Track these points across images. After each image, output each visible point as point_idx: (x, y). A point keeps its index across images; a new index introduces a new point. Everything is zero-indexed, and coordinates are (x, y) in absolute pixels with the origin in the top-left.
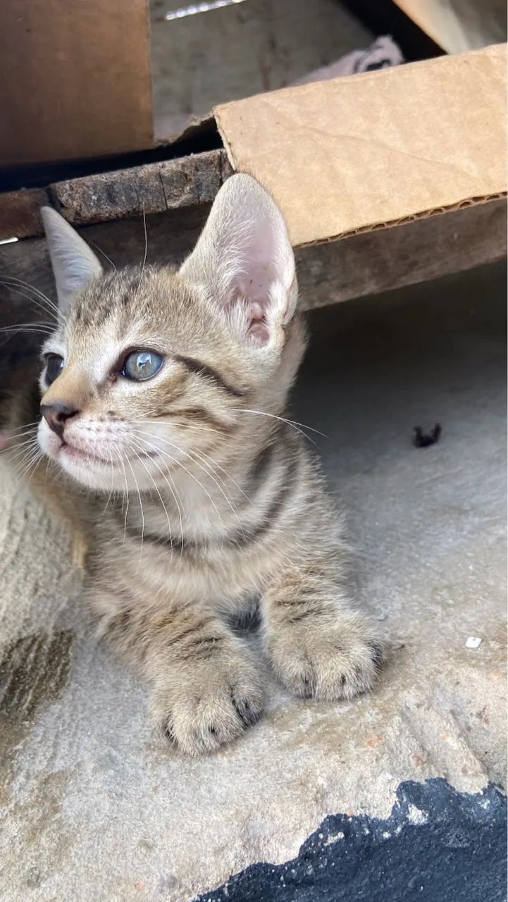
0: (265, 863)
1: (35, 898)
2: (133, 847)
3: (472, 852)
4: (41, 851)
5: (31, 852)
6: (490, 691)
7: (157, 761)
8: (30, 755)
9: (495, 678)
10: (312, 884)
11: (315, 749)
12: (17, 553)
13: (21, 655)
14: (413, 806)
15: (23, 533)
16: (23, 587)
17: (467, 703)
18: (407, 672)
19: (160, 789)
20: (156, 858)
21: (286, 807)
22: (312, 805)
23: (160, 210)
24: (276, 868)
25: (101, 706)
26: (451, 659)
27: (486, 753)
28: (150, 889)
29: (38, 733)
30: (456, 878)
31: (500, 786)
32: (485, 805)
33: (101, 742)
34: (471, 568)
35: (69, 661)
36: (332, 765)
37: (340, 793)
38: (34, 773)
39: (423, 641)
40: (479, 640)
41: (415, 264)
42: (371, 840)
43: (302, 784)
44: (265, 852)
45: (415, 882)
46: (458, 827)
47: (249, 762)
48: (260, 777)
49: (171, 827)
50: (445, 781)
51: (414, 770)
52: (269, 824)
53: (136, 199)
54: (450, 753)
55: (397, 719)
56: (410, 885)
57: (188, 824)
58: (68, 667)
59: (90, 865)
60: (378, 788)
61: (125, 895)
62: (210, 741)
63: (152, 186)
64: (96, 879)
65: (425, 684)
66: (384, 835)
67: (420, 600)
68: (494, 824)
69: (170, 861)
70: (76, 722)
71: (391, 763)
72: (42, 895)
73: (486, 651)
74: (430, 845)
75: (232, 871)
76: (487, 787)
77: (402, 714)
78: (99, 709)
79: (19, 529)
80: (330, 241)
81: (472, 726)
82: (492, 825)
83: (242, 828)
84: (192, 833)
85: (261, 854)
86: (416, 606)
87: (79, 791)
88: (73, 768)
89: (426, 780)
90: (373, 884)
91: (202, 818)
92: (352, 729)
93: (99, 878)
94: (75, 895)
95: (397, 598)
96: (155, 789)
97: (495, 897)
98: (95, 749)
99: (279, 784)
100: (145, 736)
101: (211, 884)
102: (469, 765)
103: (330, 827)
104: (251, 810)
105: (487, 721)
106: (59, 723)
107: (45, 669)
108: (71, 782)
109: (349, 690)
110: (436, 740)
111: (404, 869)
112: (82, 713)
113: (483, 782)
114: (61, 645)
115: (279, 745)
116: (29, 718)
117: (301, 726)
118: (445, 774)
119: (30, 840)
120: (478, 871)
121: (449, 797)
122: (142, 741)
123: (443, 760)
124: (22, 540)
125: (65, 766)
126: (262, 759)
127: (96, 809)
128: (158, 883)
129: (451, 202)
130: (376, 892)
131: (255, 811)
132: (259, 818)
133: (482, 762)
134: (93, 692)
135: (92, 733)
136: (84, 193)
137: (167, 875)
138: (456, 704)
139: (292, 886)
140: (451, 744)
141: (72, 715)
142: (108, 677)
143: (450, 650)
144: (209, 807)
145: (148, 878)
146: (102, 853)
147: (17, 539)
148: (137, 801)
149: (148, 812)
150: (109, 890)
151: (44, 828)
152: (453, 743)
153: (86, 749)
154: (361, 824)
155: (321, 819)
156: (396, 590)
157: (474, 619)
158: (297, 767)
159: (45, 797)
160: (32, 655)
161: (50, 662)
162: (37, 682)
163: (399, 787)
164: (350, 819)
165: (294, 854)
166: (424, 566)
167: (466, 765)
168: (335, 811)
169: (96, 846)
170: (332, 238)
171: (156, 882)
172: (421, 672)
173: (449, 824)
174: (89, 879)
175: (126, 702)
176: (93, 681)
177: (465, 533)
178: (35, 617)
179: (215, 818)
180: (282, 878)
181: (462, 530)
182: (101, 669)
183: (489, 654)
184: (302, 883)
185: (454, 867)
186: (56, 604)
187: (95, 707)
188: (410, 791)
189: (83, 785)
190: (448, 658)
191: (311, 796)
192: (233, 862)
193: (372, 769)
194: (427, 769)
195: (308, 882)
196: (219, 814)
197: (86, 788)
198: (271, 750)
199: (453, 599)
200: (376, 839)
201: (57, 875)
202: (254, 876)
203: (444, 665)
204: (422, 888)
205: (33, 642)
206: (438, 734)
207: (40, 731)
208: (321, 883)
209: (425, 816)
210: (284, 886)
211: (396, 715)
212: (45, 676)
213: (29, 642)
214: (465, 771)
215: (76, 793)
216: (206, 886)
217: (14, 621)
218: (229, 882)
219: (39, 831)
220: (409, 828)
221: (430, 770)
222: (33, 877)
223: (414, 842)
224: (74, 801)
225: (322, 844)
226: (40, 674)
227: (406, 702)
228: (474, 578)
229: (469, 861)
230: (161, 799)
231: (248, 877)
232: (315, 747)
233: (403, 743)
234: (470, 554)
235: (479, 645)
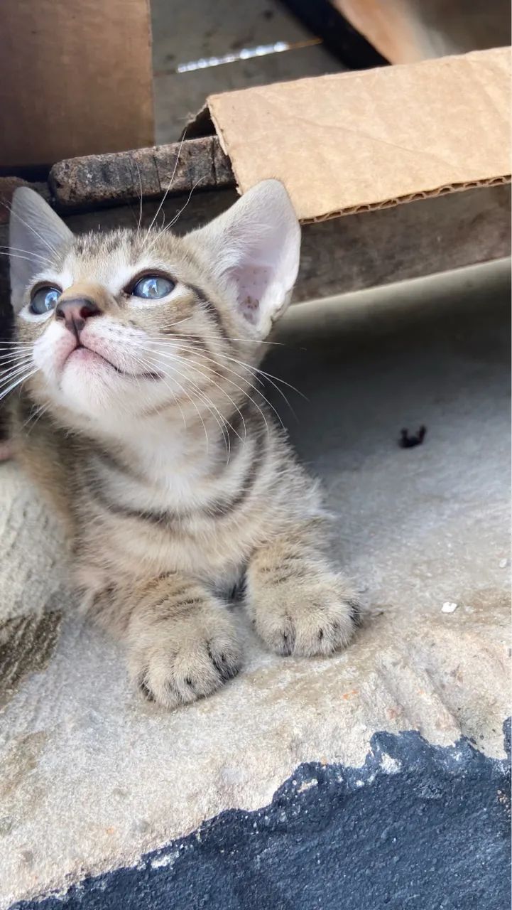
0: (239, 810)
1: (6, 845)
2: (107, 795)
3: (444, 804)
4: (15, 802)
5: (5, 803)
6: (463, 650)
7: (137, 720)
8: (11, 718)
9: (469, 637)
10: (286, 832)
11: (293, 704)
12: (13, 546)
13: (10, 632)
14: (386, 755)
15: (21, 529)
16: (16, 575)
17: (442, 664)
18: (385, 636)
19: (138, 743)
20: (129, 805)
21: (261, 755)
22: (286, 752)
23: (154, 191)
24: (249, 814)
25: (85, 674)
26: (428, 622)
27: (459, 709)
28: (122, 834)
29: (21, 699)
30: (428, 831)
31: (473, 740)
32: (458, 757)
33: (83, 704)
34: (449, 545)
35: (57, 636)
36: (308, 717)
37: (315, 743)
38: (14, 735)
39: (401, 609)
40: (454, 606)
41: (400, 263)
42: (344, 787)
43: (277, 734)
44: (239, 799)
45: (388, 833)
46: (430, 777)
47: (227, 717)
48: (238, 729)
49: (146, 776)
50: (419, 733)
51: (388, 722)
52: (244, 772)
53: (131, 179)
54: (424, 708)
55: (373, 675)
56: (383, 836)
57: (163, 773)
58: (54, 642)
59: (63, 813)
60: (353, 738)
61: (96, 839)
62: (187, 693)
63: (146, 168)
64: (68, 825)
65: (402, 645)
66: (357, 783)
67: (400, 574)
68: (465, 775)
69: (143, 807)
70: (59, 688)
71: (366, 715)
72: (13, 842)
73: (461, 615)
74: (403, 794)
75: (205, 817)
76: (459, 740)
77: (378, 671)
78: (83, 677)
79: (17, 525)
80: (316, 221)
81: (446, 684)
82: (464, 777)
83: (216, 775)
84: (167, 781)
85: (235, 800)
86: (396, 579)
87: (57, 748)
88: (53, 729)
89: (400, 732)
90: (346, 834)
91: (178, 767)
92: (329, 685)
93: (71, 825)
94: (45, 841)
95: (378, 573)
96: (133, 744)
97: (467, 852)
98: (76, 711)
99: (255, 735)
100: (127, 698)
101: (184, 830)
102: (442, 718)
103: (304, 774)
104: (227, 759)
105: (460, 679)
106: (43, 691)
107: (32, 644)
108: (50, 741)
109: (326, 645)
110: (411, 696)
111: (376, 820)
112: (66, 680)
113: (456, 735)
114: (50, 623)
115: (257, 701)
116: (13, 687)
117: (280, 685)
118: (419, 728)
119: (5, 794)
120: (451, 823)
121: (423, 749)
122: (123, 702)
123: (417, 715)
124: (19, 535)
125: (46, 727)
126: (240, 714)
127: (72, 764)
128: (130, 828)
129: (431, 188)
130: (349, 842)
131: (230, 759)
132: (233, 767)
133: (455, 716)
134: (78, 662)
135: (74, 697)
136: (79, 171)
137: (139, 820)
138: (432, 664)
139: (265, 833)
140: (426, 699)
141: (55, 683)
142: (94, 649)
143: (427, 615)
144: (185, 757)
145: (120, 823)
146: (76, 802)
147: (13, 534)
148: (114, 754)
149: (124, 764)
150: (80, 835)
151: (19, 782)
152: (428, 699)
153: (67, 711)
154: (334, 771)
155: (295, 767)
156: (378, 566)
157: (451, 588)
158: (273, 720)
159: (23, 754)
160: (20, 633)
161: (37, 637)
162: (23, 655)
163: (373, 737)
164: (324, 768)
165: (267, 800)
166: (405, 545)
167: (439, 719)
168: (310, 759)
169: (70, 797)
170: (318, 218)
171: (128, 826)
172: (398, 634)
173: (421, 775)
174: (61, 825)
175: (111, 669)
176: (78, 654)
177: (445, 517)
178: (26, 599)
179: (191, 767)
180: (255, 825)
181: (442, 515)
182: (88, 642)
183: (464, 617)
184: (275, 830)
185: (427, 819)
186: (47, 588)
187: (79, 675)
188: (383, 741)
189: (61, 743)
190: (424, 622)
191: (286, 744)
192: (207, 808)
193: (347, 720)
194: (401, 722)
195: (281, 830)
196: (195, 764)
197: (64, 745)
198: (249, 706)
199: (431, 572)
200: (350, 787)
201: (29, 823)
202: (227, 822)
203: (420, 627)
204: (395, 839)
205: (22, 621)
206: (413, 691)
207: (23, 698)
208: (294, 831)
209: (398, 764)
210: (257, 833)
211: (372, 671)
212: (31, 650)
213: (19, 621)
214: (438, 725)
215: (54, 750)
216: (178, 831)
217: (6, 604)
218: (201, 828)
219: (14, 785)
220: (382, 777)
221: (404, 723)
222: (5, 825)
223: (387, 791)
224: (51, 757)
225: (296, 791)
226: (27, 648)
227: (383, 661)
228: (452, 554)
229: (442, 813)
230: (138, 752)
231: (221, 823)
232: (293, 701)
233: (378, 697)
234: (449, 535)
235: (455, 610)
